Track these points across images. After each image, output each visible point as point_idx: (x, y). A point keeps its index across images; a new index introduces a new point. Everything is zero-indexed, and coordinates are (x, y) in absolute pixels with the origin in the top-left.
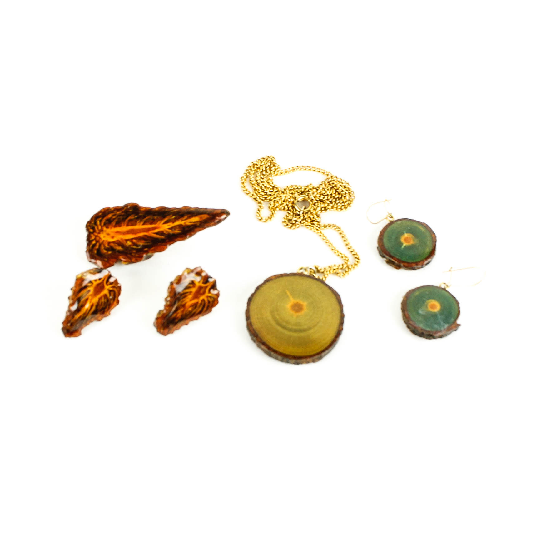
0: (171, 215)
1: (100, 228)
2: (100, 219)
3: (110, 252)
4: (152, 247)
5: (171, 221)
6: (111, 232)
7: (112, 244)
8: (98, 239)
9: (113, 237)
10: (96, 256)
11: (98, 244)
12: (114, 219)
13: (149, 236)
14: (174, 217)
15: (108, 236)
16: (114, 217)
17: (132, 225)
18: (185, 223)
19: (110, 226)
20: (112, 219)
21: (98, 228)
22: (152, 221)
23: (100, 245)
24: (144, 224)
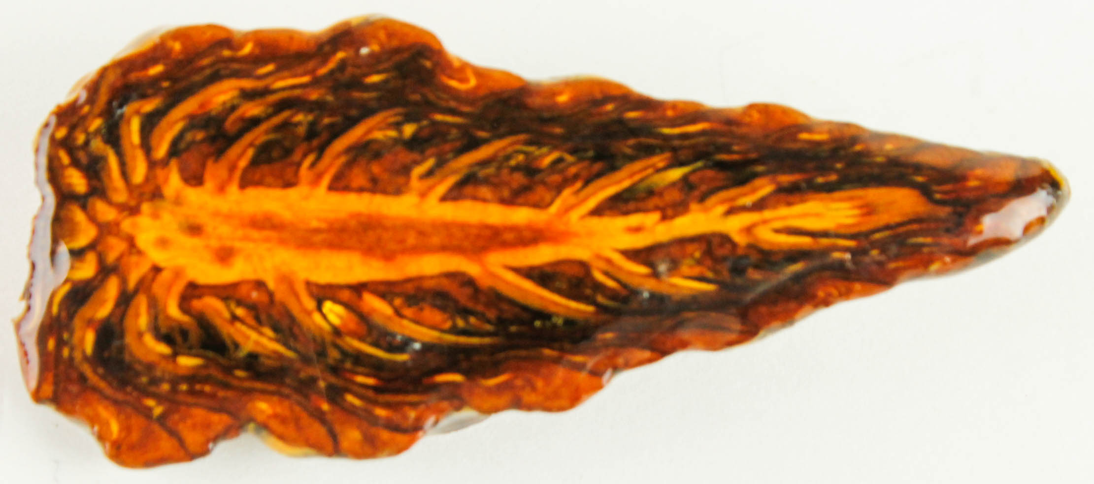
0: (659, 160)
1: (139, 172)
2: (149, 106)
3: (187, 362)
4: (494, 369)
5: (655, 201)
6: (216, 214)
7: (212, 305)
8: (115, 248)
9: (224, 256)
10: (87, 370)
11: (112, 288)
12: (255, 122)
13: (485, 282)
14: (676, 174)
15: (195, 242)
16: (253, 109)
17: (375, 186)
18: (748, 230)
19: (215, 172)
20: (230, 124)
21: (125, 174)
22: (519, 179)
23: (125, 300)
24: (454, 195)
